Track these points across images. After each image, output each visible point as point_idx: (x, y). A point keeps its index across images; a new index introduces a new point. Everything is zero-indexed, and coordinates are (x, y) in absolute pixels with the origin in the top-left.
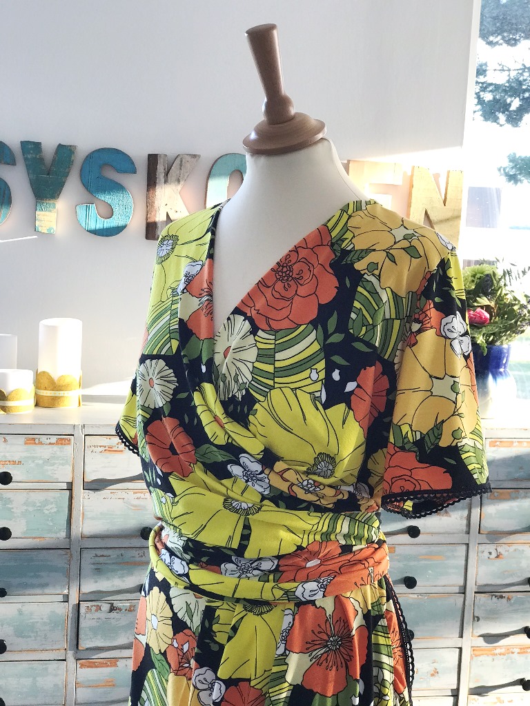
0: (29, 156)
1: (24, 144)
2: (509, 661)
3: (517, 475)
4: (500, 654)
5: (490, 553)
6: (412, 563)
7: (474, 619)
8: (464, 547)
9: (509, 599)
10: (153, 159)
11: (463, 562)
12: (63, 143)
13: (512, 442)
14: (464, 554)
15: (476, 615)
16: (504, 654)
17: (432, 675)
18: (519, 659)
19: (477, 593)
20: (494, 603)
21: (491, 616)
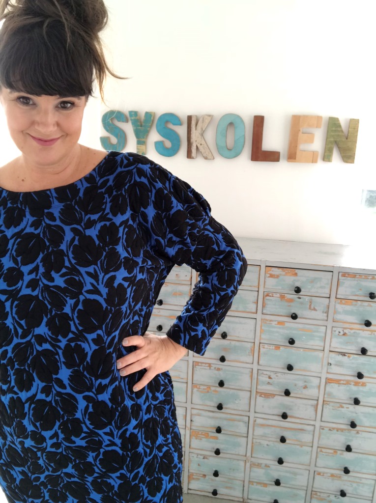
0: (132, 118)
1: (130, 112)
2: (348, 388)
3: (357, 293)
4: (343, 384)
5: (339, 332)
6: (294, 332)
7: (328, 365)
8: (325, 327)
9: (349, 357)
10: (190, 118)
11: (323, 335)
12: (148, 111)
13: (356, 275)
14: (325, 331)
15: (330, 362)
16: (345, 384)
17: (304, 388)
18: (354, 388)
19: (330, 351)
20: (340, 357)
21: (338, 364)
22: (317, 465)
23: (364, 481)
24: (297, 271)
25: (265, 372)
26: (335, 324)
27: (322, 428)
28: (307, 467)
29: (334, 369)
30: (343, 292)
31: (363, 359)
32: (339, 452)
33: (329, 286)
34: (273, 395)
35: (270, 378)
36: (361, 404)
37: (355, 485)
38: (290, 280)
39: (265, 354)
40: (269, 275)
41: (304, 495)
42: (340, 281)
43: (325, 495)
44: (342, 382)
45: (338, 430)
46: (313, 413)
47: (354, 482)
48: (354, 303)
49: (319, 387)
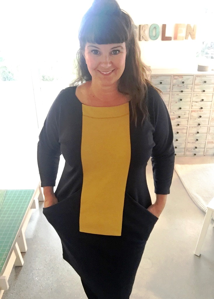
2: (198, 113)
3: (201, 82)
5: (195, 95)
6: (182, 97)
8: (191, 94)
9: (198, 103)
10: (140, 26)
11: (190, 97)
13: (200, 76)
14: (191, 95)
15: (193, 105)
17: (184, 115)
18: (200, 113)
19: (193, 102)
20: (196, 103)
21: (195, 105)
22: (188, 140)
23: (202, 143)
24: (183, 76)
25: (172, 111)
26: (194, 93)
27: (190, 127)
28: (185, 141)
29: (194, 107)
30: (197, 82)
31: (202, 103)
32: (195, 134)
33: (192, 81)
34: (175, 119)
35: (174, 113)
36: (202, 117)
37: (199, 144)
38: (180, 80)
39: (172, 105)
40: (174, 79)
41: (184, 151)
42: (196, 78)
43: (190, 149)
44: (196, 111)
45: (195, 127)
46: (187, 122)
47: (199, 143)
48: (200, 85)
49: (189, 114)
